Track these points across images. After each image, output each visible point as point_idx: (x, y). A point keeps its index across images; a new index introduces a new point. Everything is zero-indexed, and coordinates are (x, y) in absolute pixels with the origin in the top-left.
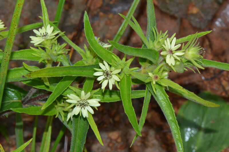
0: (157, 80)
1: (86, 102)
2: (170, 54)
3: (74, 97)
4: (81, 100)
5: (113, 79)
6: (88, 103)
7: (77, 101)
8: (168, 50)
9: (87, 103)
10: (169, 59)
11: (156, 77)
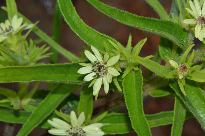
0: (185, 73)
1: (80, 131)
2: (201, 24)
3: (59, 124)
4: (71, 128)
5: (109, 75)
6: (85, 132)
7: (66, 130)
8: (196, 17)
9: (82, 131)
10: (199, 31)
11: (184, 68)
